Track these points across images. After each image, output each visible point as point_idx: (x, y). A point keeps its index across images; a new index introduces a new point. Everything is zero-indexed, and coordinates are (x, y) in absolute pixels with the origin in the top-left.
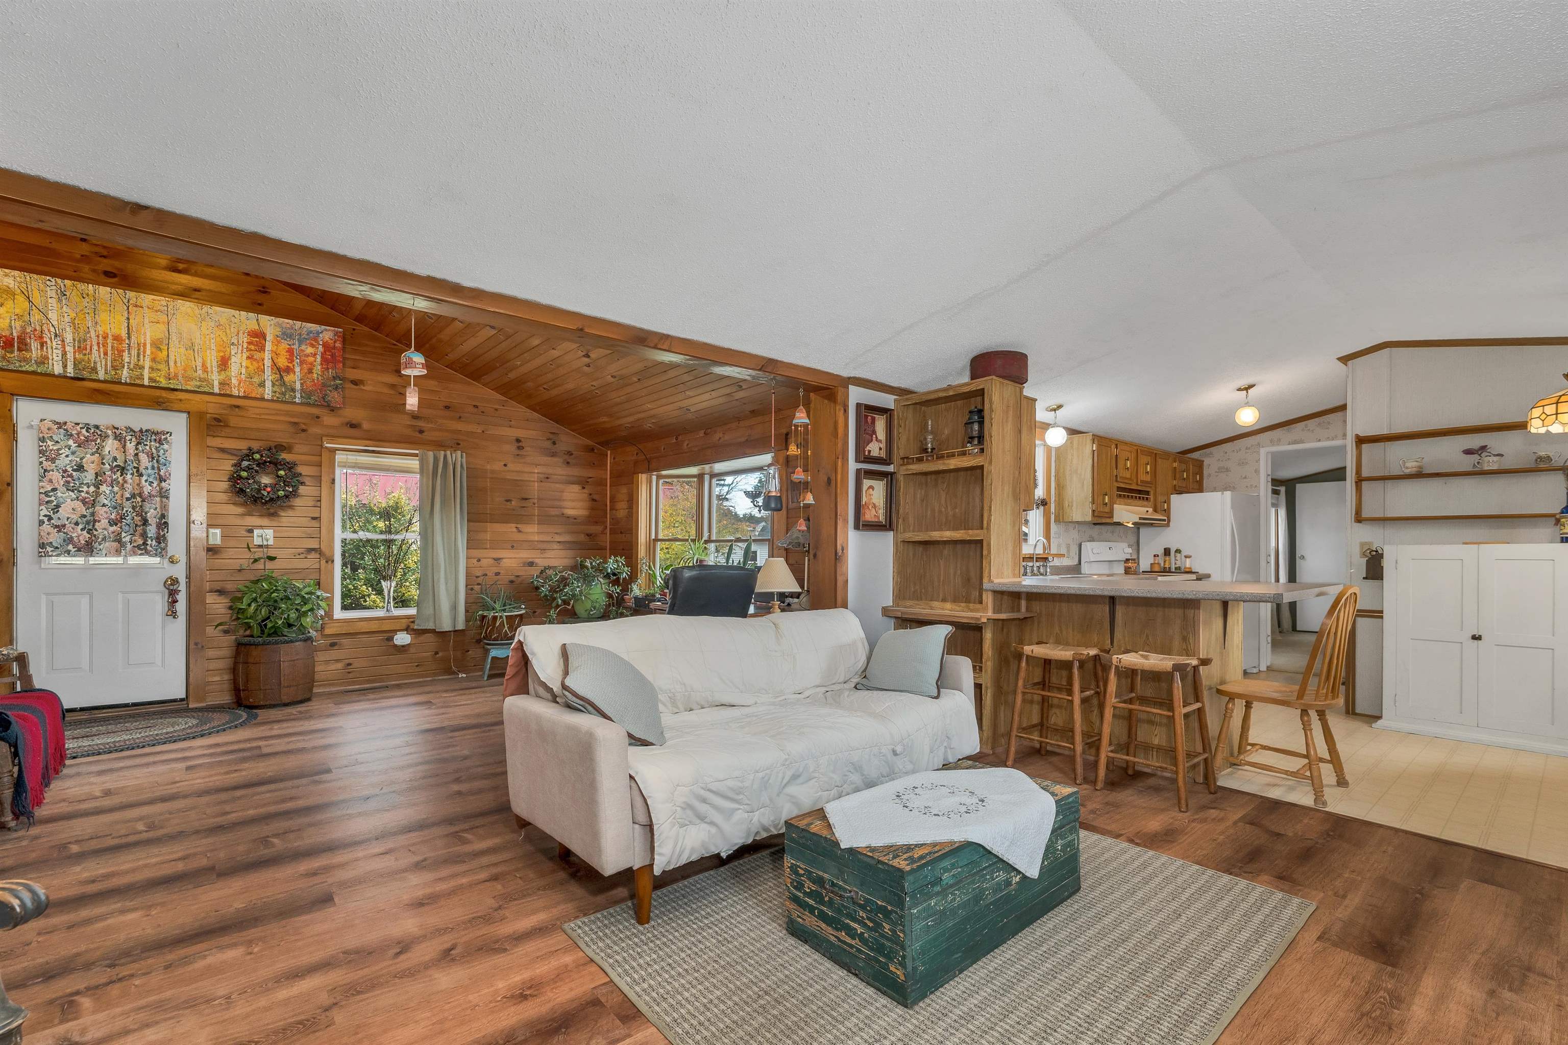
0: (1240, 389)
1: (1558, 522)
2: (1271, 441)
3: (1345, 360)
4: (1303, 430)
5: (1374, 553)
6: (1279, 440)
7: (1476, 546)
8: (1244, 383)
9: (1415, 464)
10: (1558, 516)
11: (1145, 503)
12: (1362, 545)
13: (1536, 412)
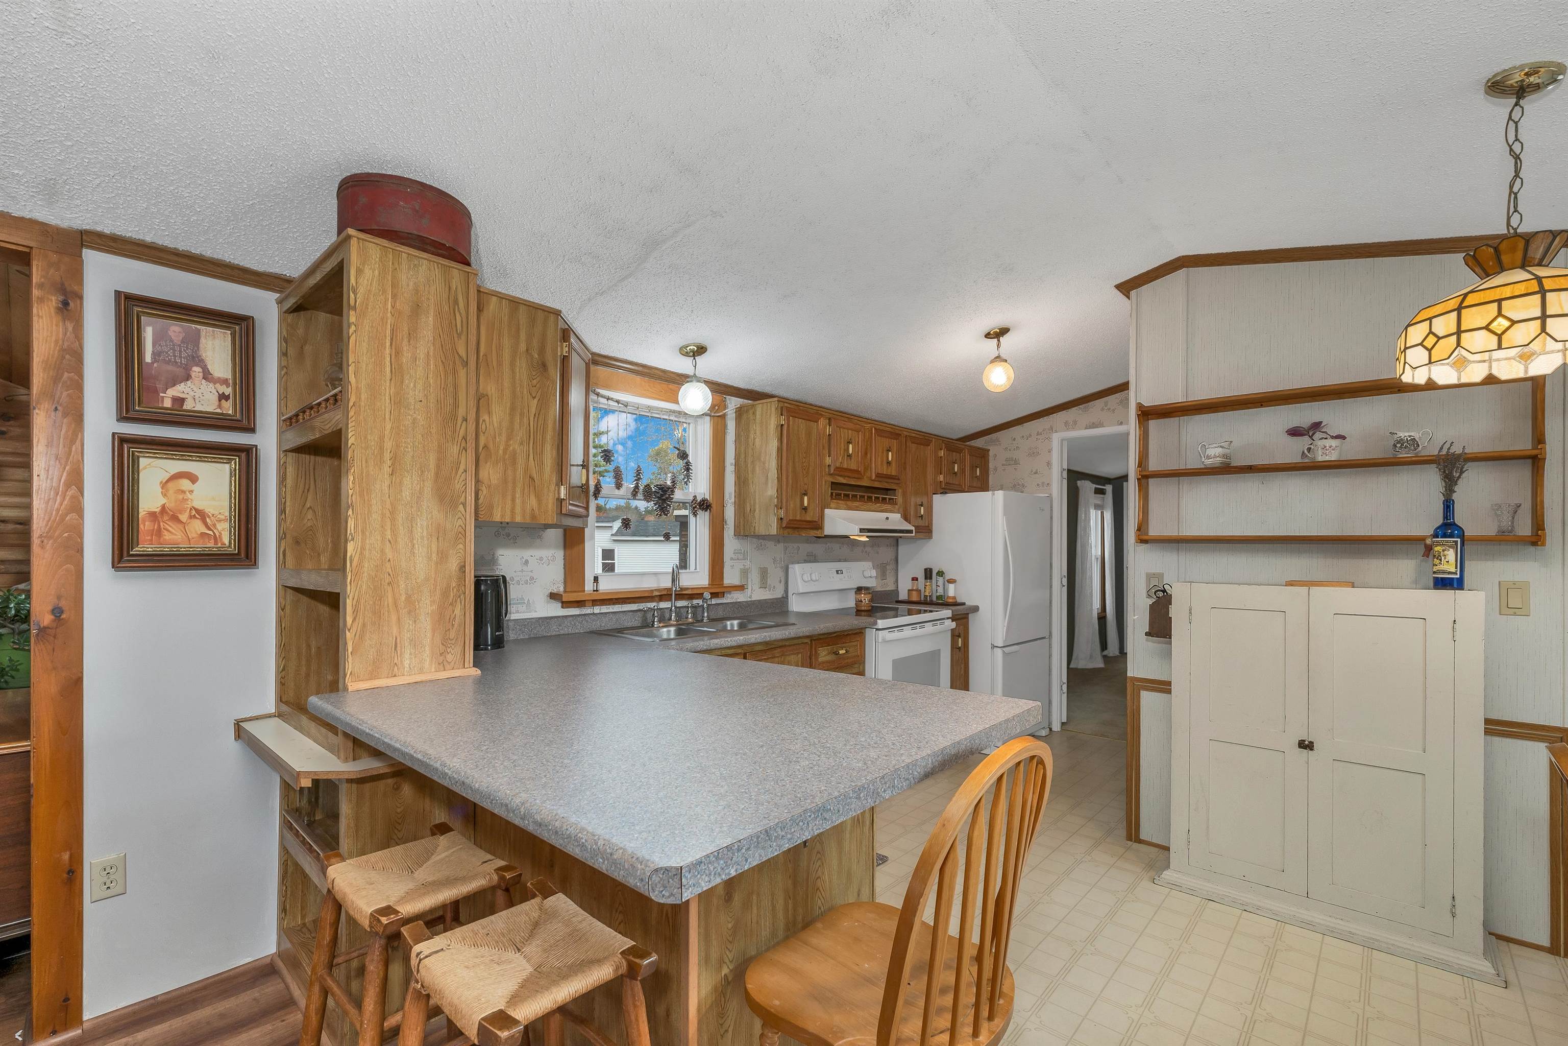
0: (988, 336)
1: (1429, 549)
2: (1066, 423)
3: (1126, 288)
4: (1103, 409)
5: (1161, 594)
6: (1075, 422)
7: (1305, 589)
8: (993, 322)
9: (1219, 451)
10: (1428, 541)
11: (888, 507)
12: (1149, 577)
13: (1417, 333)
